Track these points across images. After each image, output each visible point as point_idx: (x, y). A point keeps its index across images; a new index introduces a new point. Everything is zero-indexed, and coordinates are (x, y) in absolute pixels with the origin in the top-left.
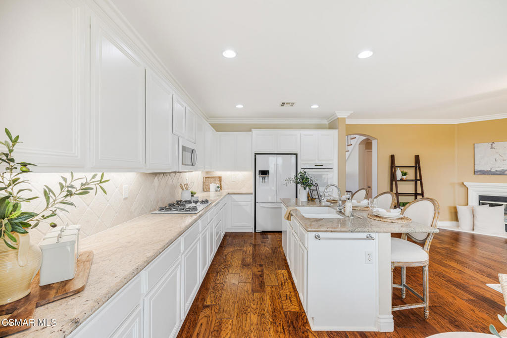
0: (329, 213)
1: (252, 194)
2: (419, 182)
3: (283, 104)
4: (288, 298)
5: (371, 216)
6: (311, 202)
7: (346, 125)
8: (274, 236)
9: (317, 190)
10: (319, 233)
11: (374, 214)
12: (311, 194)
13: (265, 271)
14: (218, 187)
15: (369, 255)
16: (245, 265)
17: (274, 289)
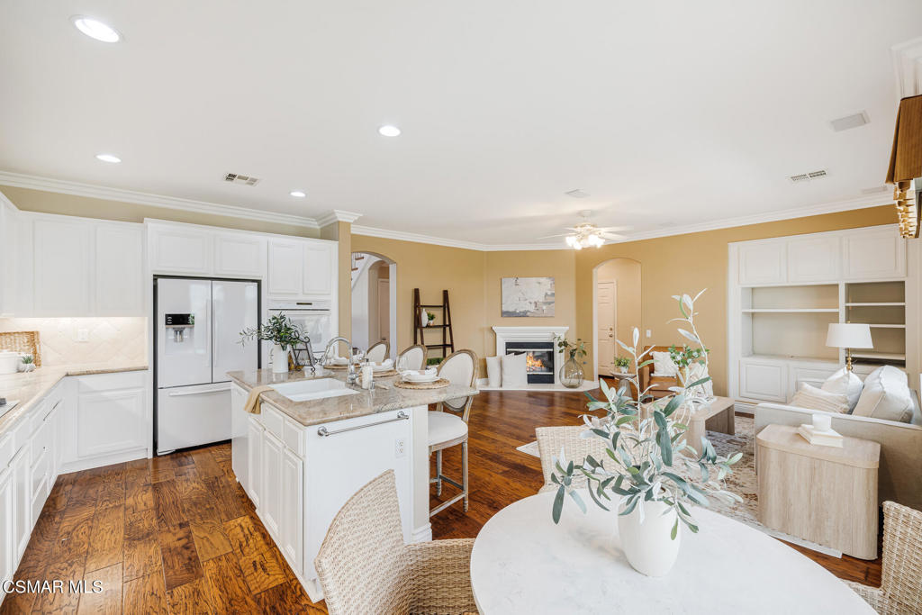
0: (331, 388)
1: (145, 369)
2: (448, 329)
3: (231, 177)
4: (259, 566)
5: (400, 383)
6: (295, 373)
7: (353, 235)
8: (209, 454)
9: (307, 350)
10: (326, 425)
11: (404, 379)
12: (296, 359)
13: (195, 533)
14: (27, 361)
15: (401, 444)
16: (134, 537)
17: (224, 563)
